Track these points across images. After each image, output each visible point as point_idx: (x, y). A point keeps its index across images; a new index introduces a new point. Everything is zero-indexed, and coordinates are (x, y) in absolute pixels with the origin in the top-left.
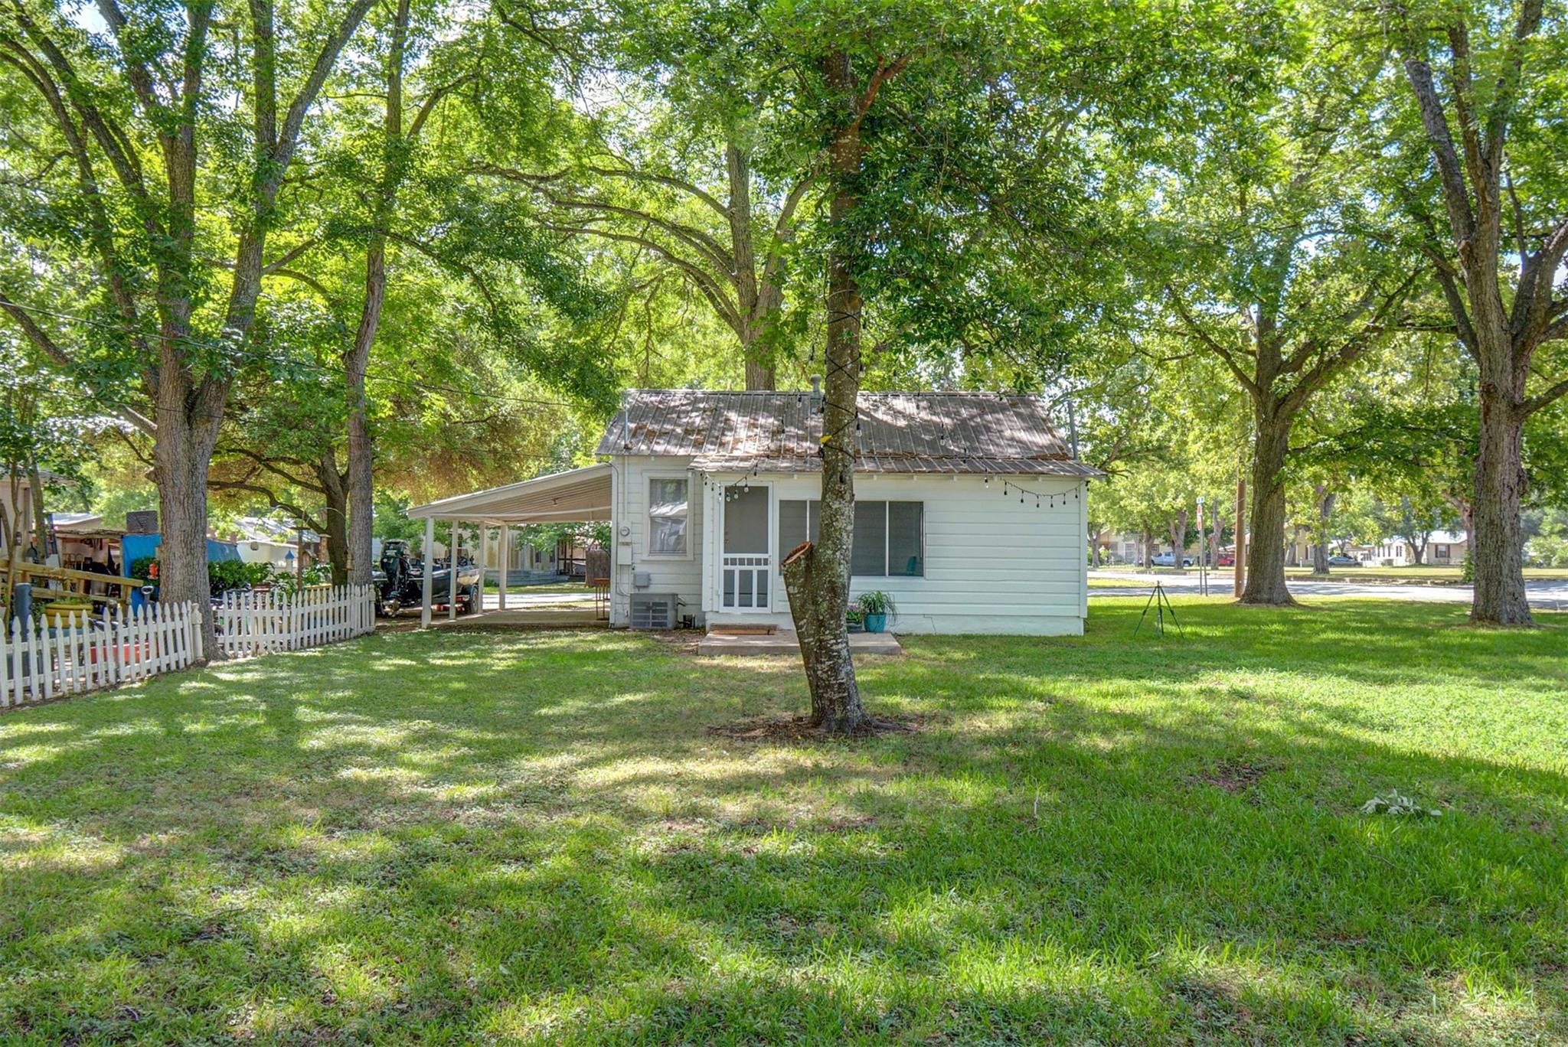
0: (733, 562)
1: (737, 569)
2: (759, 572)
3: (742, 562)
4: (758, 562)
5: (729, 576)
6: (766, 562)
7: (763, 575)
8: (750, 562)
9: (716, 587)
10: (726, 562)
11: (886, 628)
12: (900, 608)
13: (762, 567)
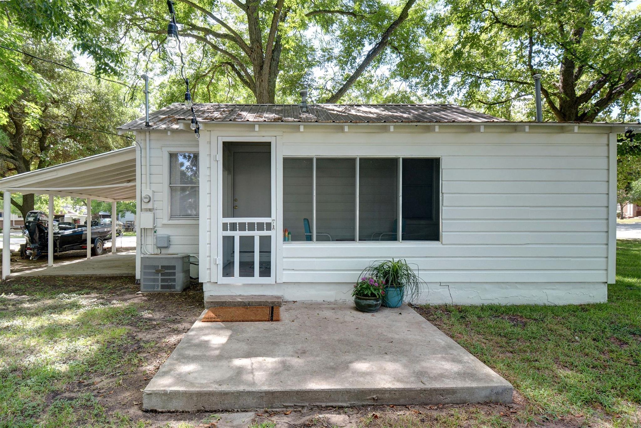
0: (233, 227)
1: (237, 234)
2: (261, 238)
3: (242, 227)
4: (260, 227)
5: (228, 242)
6: (269, 227)
7: (266, 242)
8: (251, 227)
9: (214, 256)
10: (225, 227)
11: (407, 299)
12: (422, 276)
13: (265, 233)
